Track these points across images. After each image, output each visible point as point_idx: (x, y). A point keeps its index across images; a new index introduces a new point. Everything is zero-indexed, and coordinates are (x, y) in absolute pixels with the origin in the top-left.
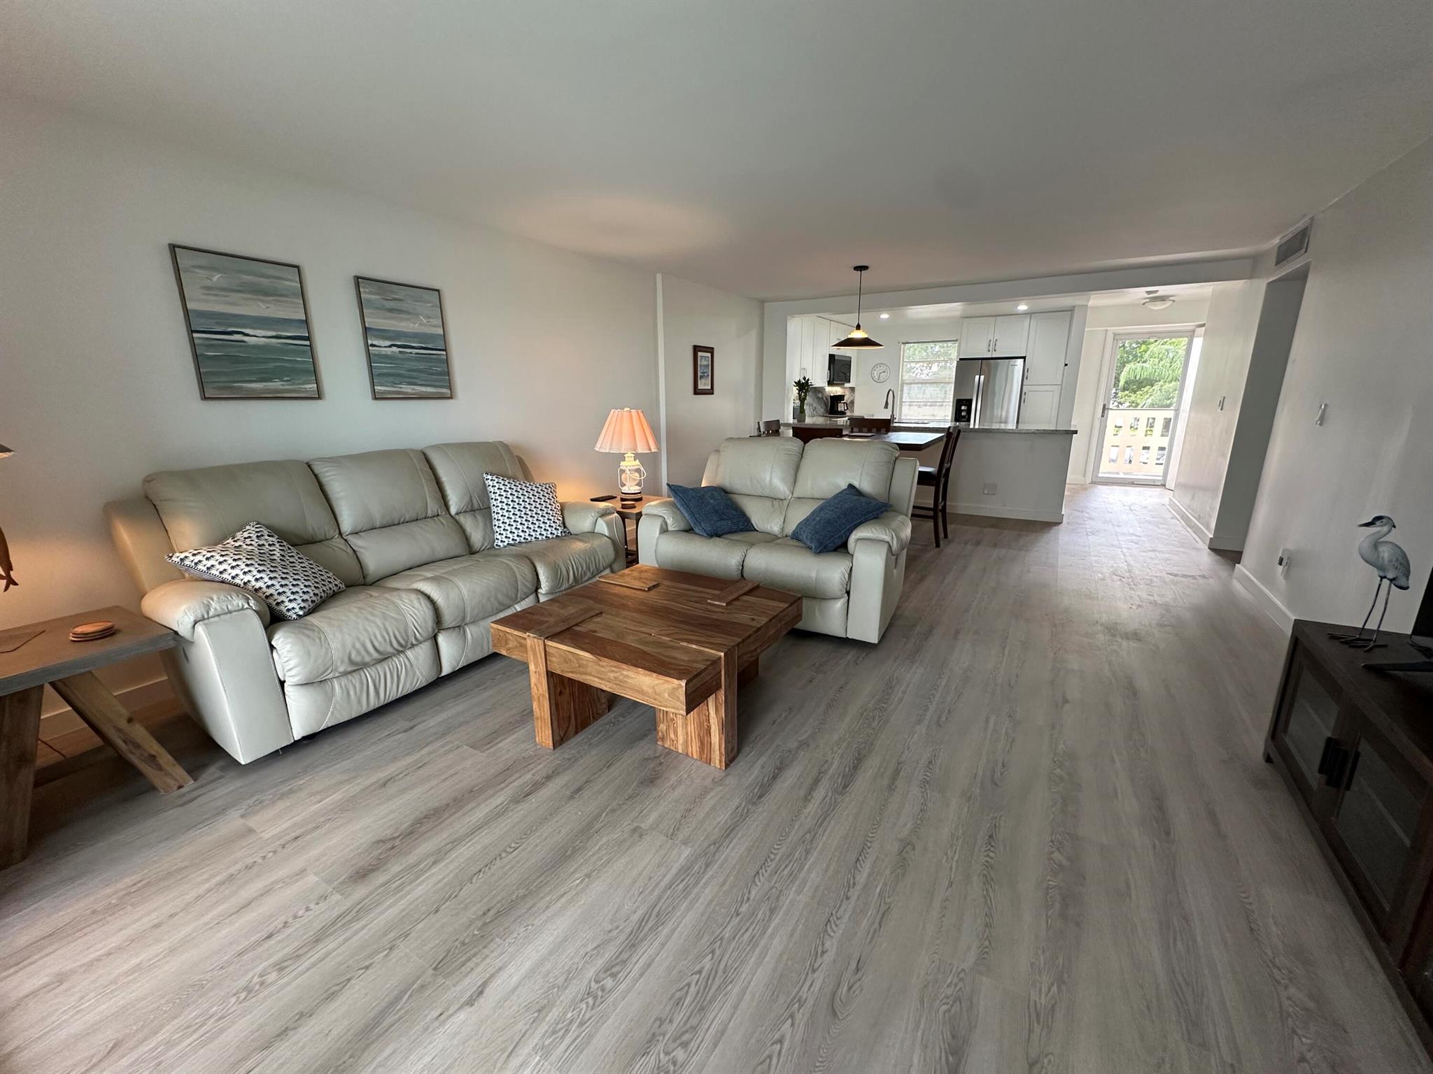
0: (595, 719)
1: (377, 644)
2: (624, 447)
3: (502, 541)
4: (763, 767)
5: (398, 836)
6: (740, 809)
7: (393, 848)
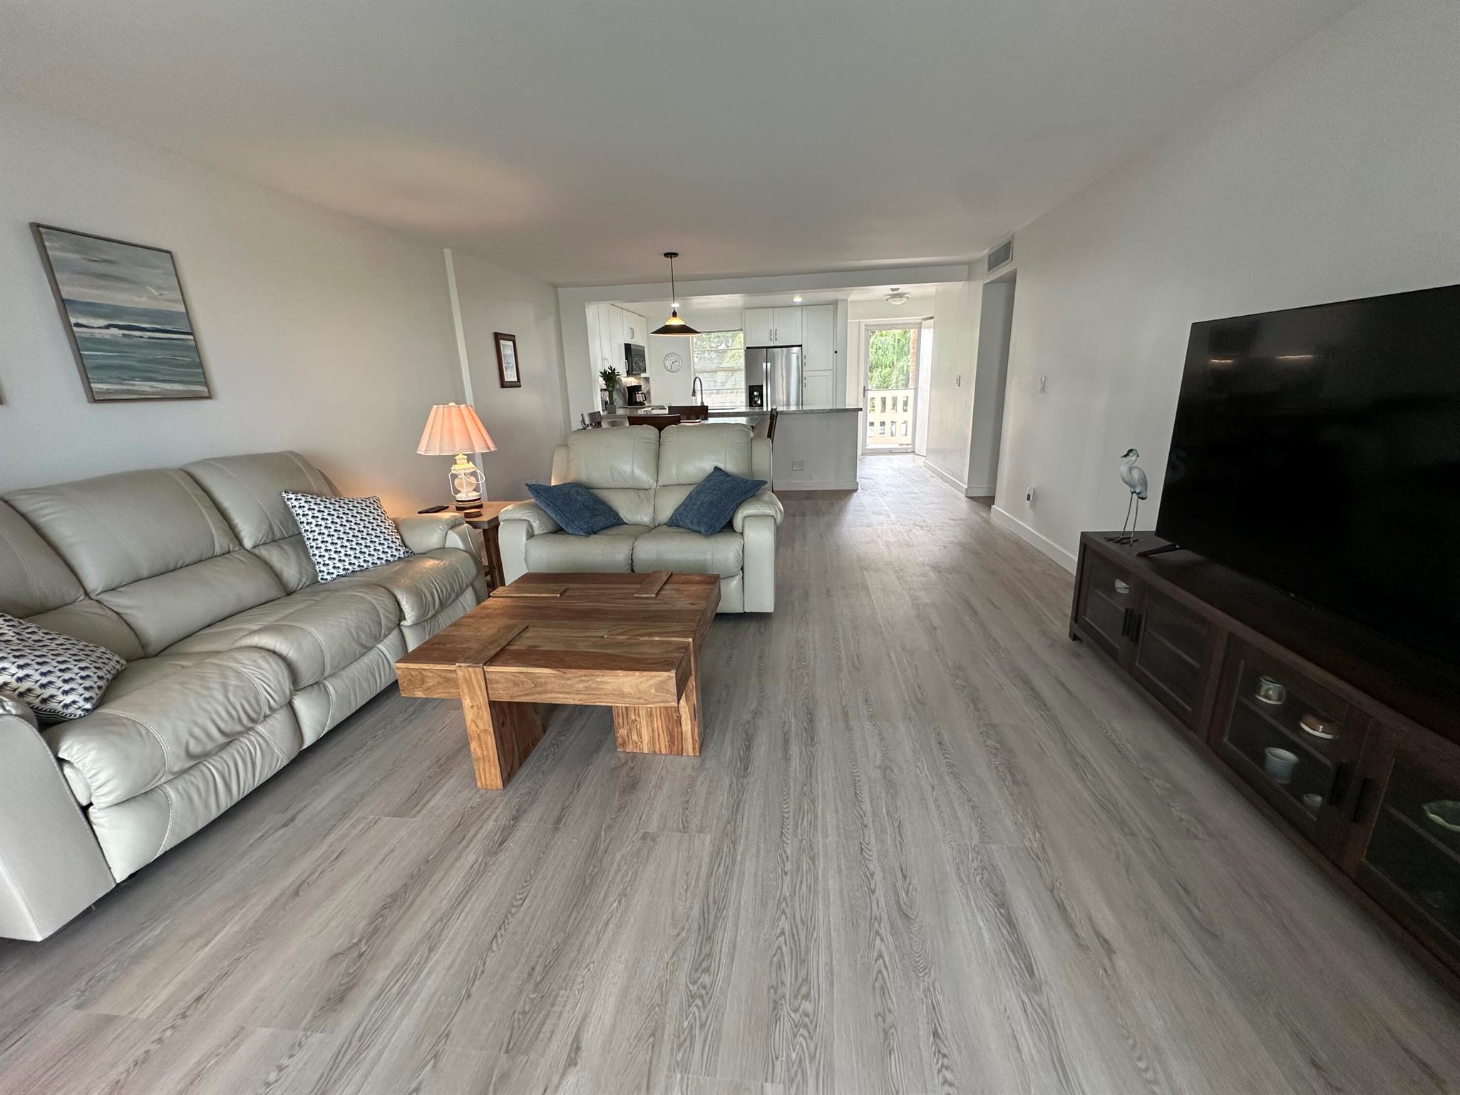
0: (534, 745)
1: (222, 725)
3: (328, 573)
4: (732, 743)
5: (360, 941)
6: (734, 786)
7: (361, 956)
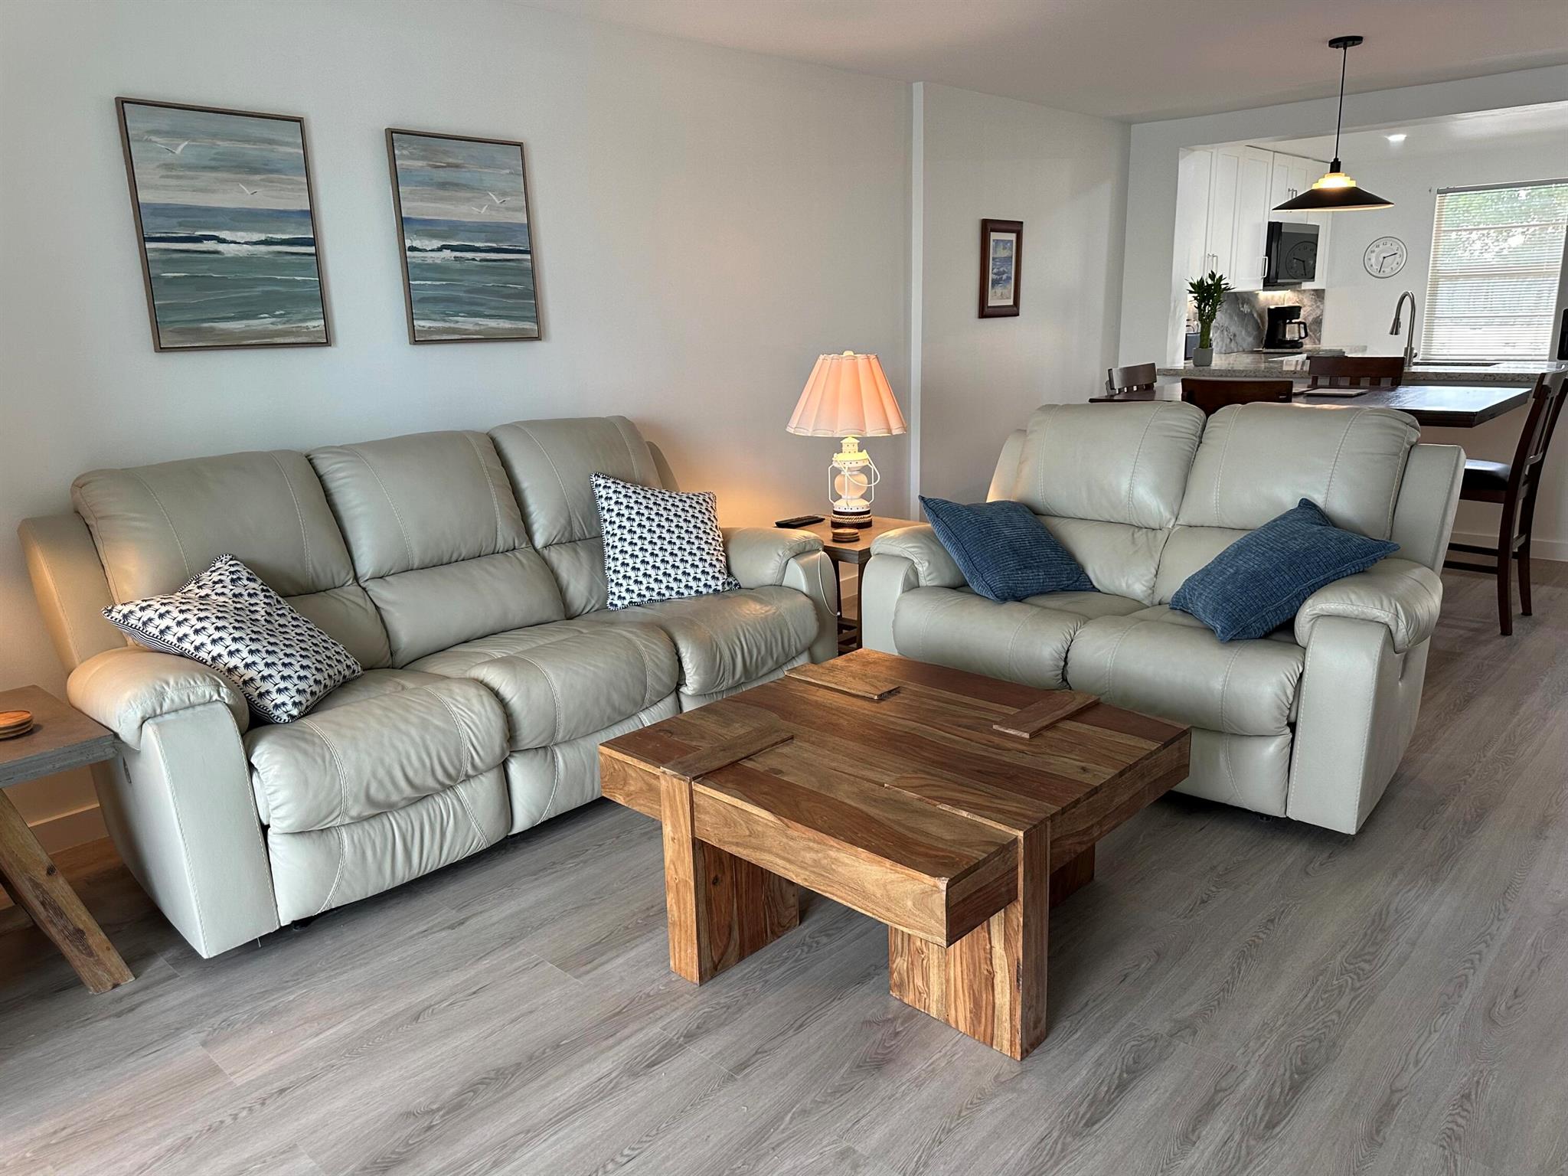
0: (776, 935)
1: (411, 774)
2: (842, 427)
3: (620, 597)
4: (1098, 1063)
5: (439, 1110)
6: (1050, 1141)
7: (430, 1128)
